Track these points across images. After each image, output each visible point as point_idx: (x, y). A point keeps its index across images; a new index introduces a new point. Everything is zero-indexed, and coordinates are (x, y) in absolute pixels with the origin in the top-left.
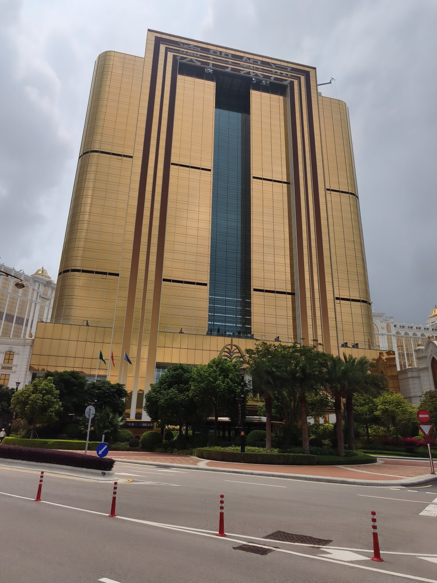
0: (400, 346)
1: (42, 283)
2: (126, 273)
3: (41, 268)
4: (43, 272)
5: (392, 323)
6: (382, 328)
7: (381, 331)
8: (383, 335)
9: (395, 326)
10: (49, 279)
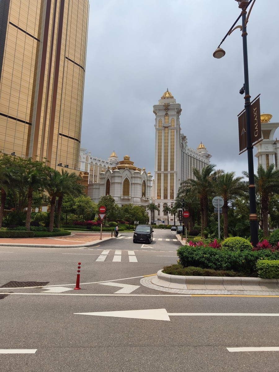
0: (91, 170)
5: (90, 156)
6: (84, 158)
7: (82, 160)
8: (83, 162)
9: (91, 158)
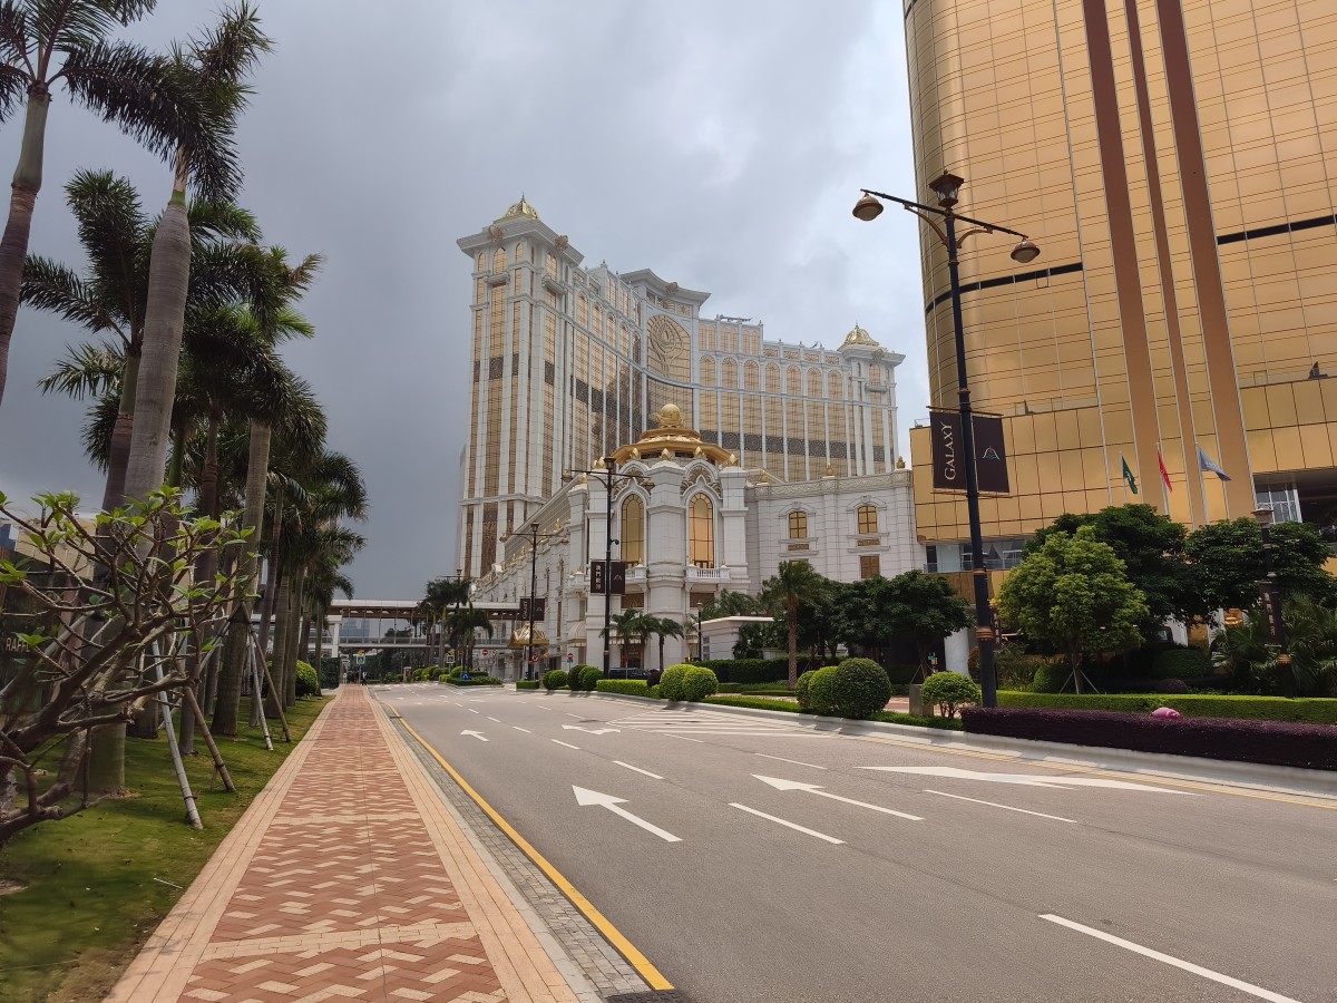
1: (864, 360)
2: (1101, 258)
3: (852, 328)
4: (858, 335)
10: (876, 348)
